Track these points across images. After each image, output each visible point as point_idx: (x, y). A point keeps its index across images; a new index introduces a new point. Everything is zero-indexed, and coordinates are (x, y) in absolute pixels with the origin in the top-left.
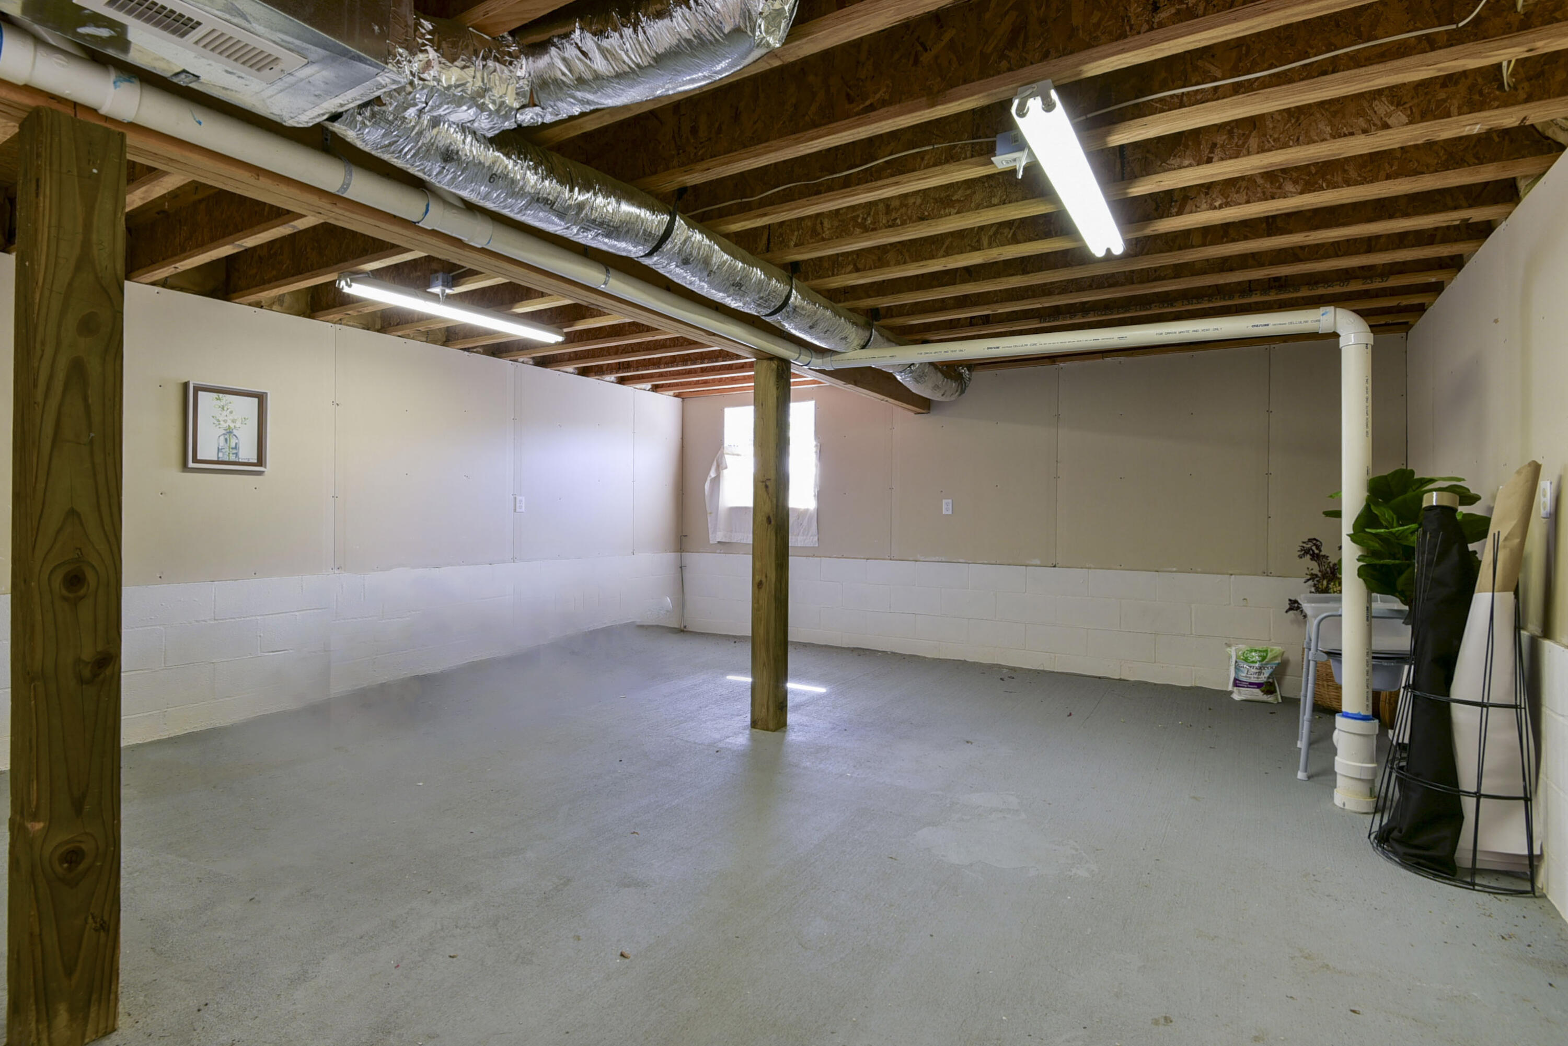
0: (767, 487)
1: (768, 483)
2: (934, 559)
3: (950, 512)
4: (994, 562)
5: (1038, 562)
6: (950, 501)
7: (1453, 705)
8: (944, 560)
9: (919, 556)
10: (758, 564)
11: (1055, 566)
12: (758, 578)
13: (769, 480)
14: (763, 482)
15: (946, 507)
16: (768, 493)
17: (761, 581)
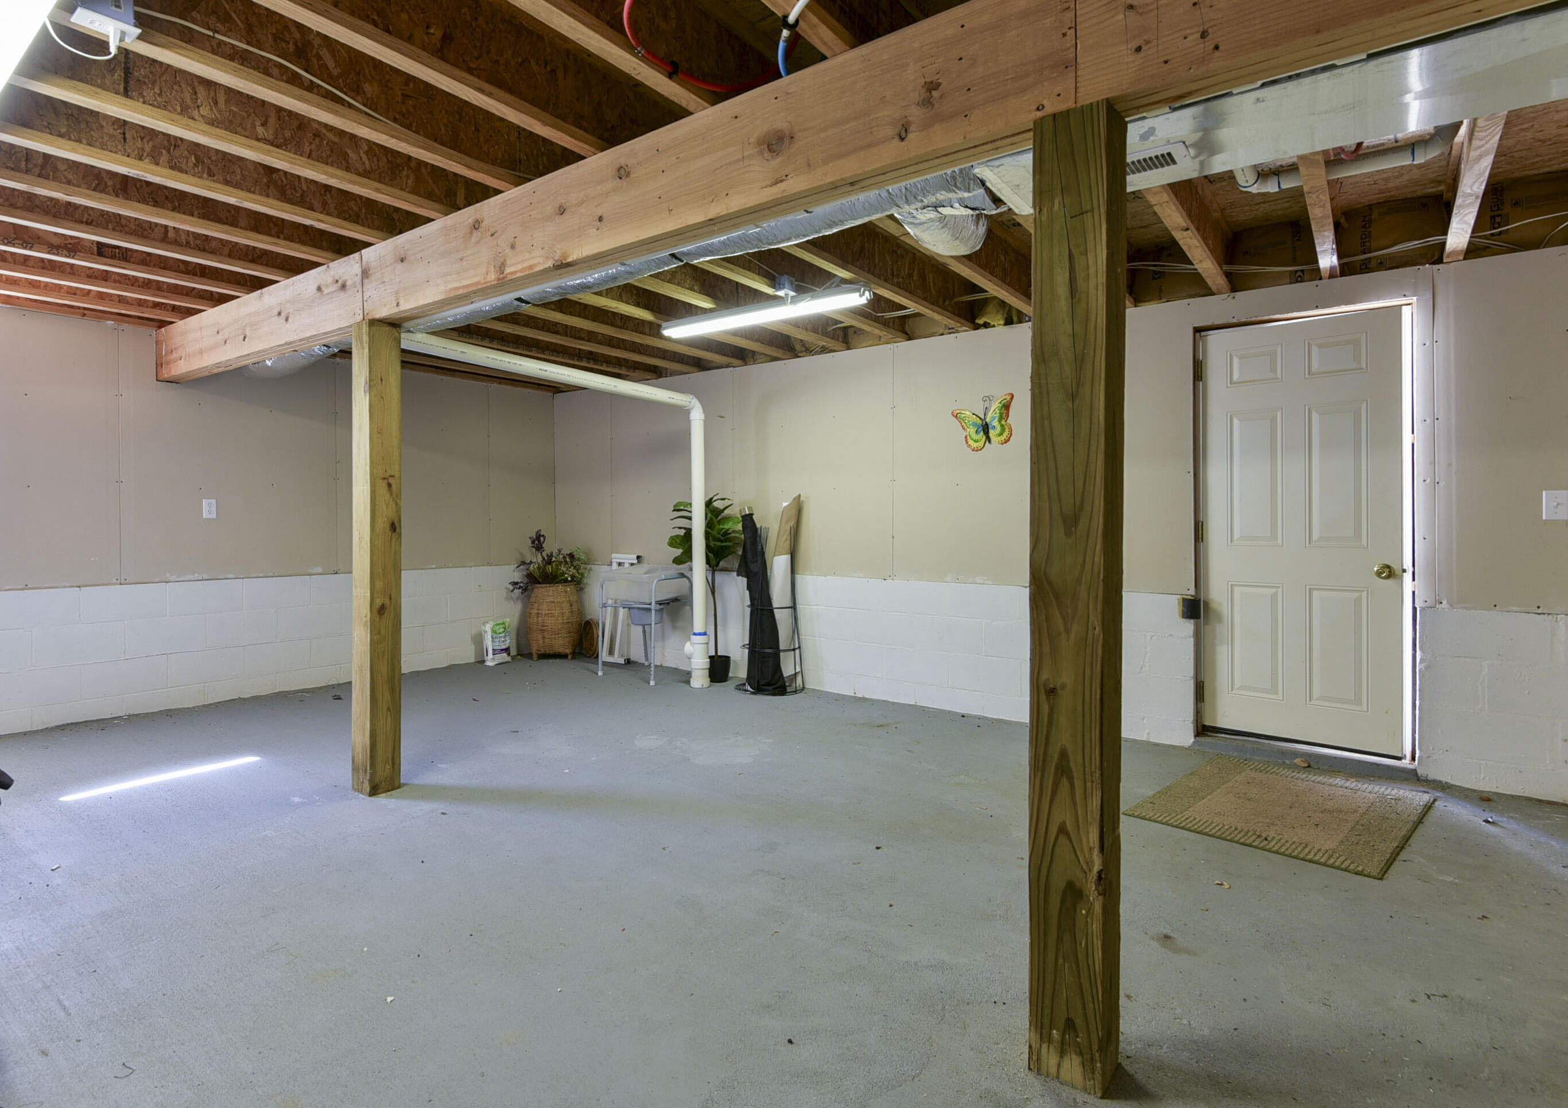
0: (389, 485)
1: (391, 480)
2: (191, 577)
3: (214, 516)
4: (272, 574)
5: (320, 570)
6: (214, 501)
7: (775, 610)
8: (205, 577)
9: (168, 575)
10: (379, 585)
11: (336, 573)
12: (378, 602)
13: (392, 476)
14: (384, 479)
15: (208, 509)
16: (391, 494)
17: (383, 605)
